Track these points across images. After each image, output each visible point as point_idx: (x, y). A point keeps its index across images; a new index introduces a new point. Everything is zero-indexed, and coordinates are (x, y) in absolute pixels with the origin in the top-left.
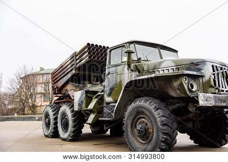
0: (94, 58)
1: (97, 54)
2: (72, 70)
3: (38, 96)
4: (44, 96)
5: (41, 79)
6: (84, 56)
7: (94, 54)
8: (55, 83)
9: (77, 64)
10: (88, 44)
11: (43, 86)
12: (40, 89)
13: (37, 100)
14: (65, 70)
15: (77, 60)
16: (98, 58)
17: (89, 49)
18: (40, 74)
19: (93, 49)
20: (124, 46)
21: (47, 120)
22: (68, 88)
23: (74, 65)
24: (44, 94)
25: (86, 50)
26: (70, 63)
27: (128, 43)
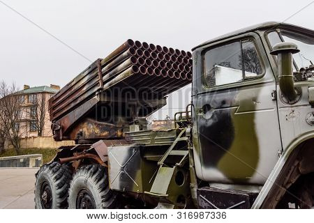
0: (143, 70)
1: (148, 62)
2: (93, 94)
3: (23, 124)
4: (31, 123)
5: (26, 101)
6: (122, 66)
7: (141, 61)
8: (57, 119)
9: (104, 83)
10: (130, 41)
11: (29, 110)
12: (24, 115)
13: (22, 131)
14: (77, 95)
15: (103, 75)
16: (150, 71)
17: (132, 51)
18: (24, 95)
19: (140, 52)
20: (250, 38)
21: (45, 194)
22: (85, 129)
23: (97, 84)
24: (30, 121)
25: (125, 54)
26: (89, 82)
27: (261, 29)
